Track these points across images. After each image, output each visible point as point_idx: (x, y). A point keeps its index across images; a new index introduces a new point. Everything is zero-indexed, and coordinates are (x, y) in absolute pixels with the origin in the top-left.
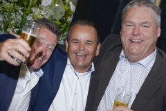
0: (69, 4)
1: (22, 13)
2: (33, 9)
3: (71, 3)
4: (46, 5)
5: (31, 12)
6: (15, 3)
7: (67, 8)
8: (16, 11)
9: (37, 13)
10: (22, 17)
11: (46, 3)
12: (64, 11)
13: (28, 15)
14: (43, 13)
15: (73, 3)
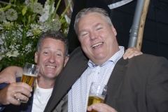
0: (64, 18)
1: (22, 30)
2: (32, 26)
3: (66, 17)
4: (43, 21)
5: (30, 28)
6: (14, 21)
7: (63, 21)
8: (17, 29)
9: (35, 29)
10: (23, 33)
11: (44, 19)
12: (60, 24)
13: (27, 31)
14: (41, 28)
15: (68, 16)
